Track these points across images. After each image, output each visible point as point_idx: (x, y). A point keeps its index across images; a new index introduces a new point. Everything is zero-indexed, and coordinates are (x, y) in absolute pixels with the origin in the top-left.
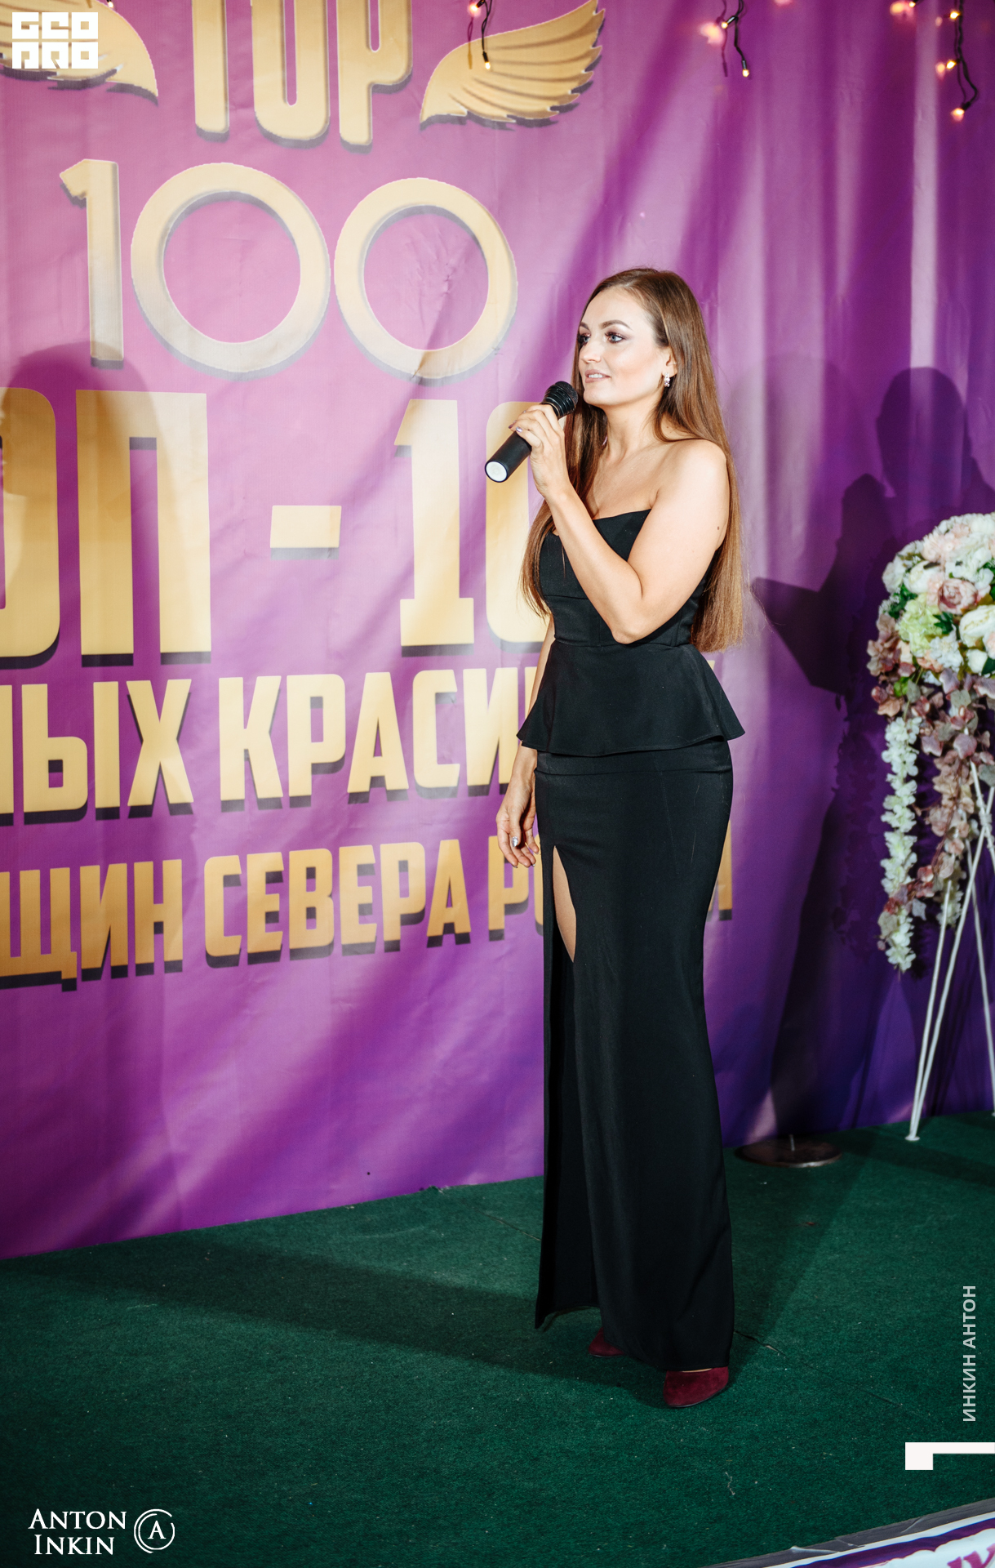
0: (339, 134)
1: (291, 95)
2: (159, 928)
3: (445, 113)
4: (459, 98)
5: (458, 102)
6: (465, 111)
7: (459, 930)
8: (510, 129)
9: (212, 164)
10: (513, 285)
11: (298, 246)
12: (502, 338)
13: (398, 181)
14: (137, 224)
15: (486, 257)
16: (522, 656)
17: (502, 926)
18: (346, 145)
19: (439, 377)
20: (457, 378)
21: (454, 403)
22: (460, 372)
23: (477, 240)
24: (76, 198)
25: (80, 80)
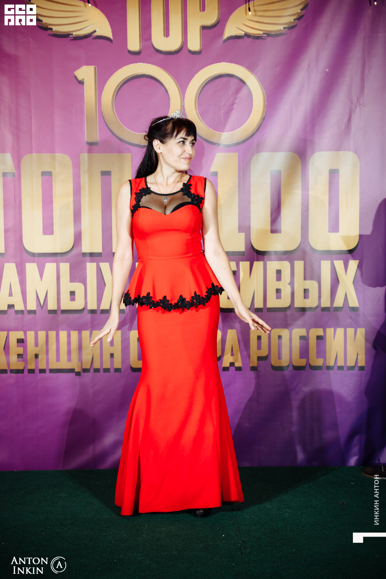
0: (188, 48)
1: (167, 34)
2: (112, 355)
3: (234, 35)
4: (241, 28)
5: (241, 30)
6: (243, 33)
7: (237, 365)
8: (264, 39)
9: (134, 64)
10: (264, 104)
11: (169, 94)
12: (258, 126)
13: (213, 65)
14: (104, 89)
15: (252, 93)
16: (266, 257)
17: (256, 365)
18: (190, 52)
19: (230, 144)
20: (238, 144)
21: (237, 153)
22: (239, 141)
23: (247, 86)
24: (80, 81)
25: (82, 36)
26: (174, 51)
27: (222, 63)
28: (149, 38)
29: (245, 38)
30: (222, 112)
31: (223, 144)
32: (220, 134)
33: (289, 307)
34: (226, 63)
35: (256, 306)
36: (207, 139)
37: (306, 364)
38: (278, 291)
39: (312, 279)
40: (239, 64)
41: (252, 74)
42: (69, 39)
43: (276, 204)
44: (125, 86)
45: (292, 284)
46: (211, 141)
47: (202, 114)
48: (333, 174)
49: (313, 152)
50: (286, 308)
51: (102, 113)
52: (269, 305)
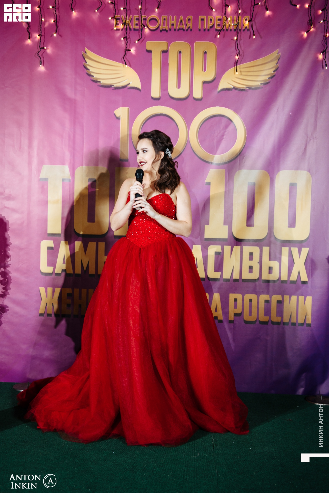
0: (193, 96)
1: (179, 86)
3: (226, 88)
4: (230, 83)
5: (230, 84)
6: (232, 87)
7: (219, 319)
8: (246, 91)
9: (155, 106)
10: (245, 136)
11: (179, 128)
12: (240, 152)
13: (210, 108)
14: (134, 123)
15: (237, 128)
16: (242, 243)
17: (233, 319)
18: (194, 99)
19: (220, 163)
20: (225, 163)
21: (224, 170)
22: (227, 161)
23: (234, 123)
24: (118, 117)
25: (120, 86)
26: (183, 98)
27: (216, 107)
28: (167, 89)
29: (233, 90)
30: (215, 141)
31: (215, 163)
32: (213, 156)
33: (258, 279)
34: (219, 107)
35: (234, 278)
36: (204, 159)
37: (269, 320)
38: (251, 268)
39: (275, 259)
40: (228, 108)
41: (237, 115)
42: (111, 89)
43: (251, 206)
44: (148, 121)
45: (261, 263)
46: (207, 160)
47: (201, 142)
48: (293, 187)
49: (278, 171)
50: (256, 280)
51: (132, 140)
52: (243, 277)
